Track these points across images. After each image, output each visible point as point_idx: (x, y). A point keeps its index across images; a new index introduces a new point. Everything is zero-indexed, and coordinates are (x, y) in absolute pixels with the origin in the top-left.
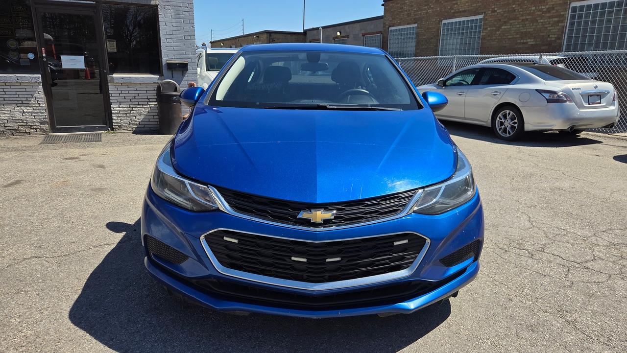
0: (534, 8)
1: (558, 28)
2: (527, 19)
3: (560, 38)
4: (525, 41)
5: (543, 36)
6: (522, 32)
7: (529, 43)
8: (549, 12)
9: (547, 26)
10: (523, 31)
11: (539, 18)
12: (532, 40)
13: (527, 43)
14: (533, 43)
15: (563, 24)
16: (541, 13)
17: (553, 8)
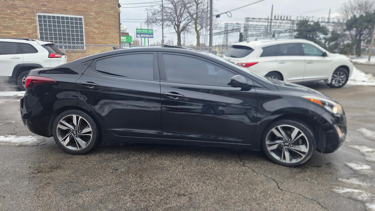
0: (10, 11)
1: (32, 26)
2: (6, 18)
3: (35, 32)
4: (8, 31)
5: (22, 30)
6: (4, 26)
7: (12, 33)
8: (23, 16)
9: (24, 24)
10: (4, 24)
11: (15, 18)
12: (14, 32)
13: (10, 33)
14: (16, 33)
15: (35, 24)
16: (16, 15)
17: (25, 14)
